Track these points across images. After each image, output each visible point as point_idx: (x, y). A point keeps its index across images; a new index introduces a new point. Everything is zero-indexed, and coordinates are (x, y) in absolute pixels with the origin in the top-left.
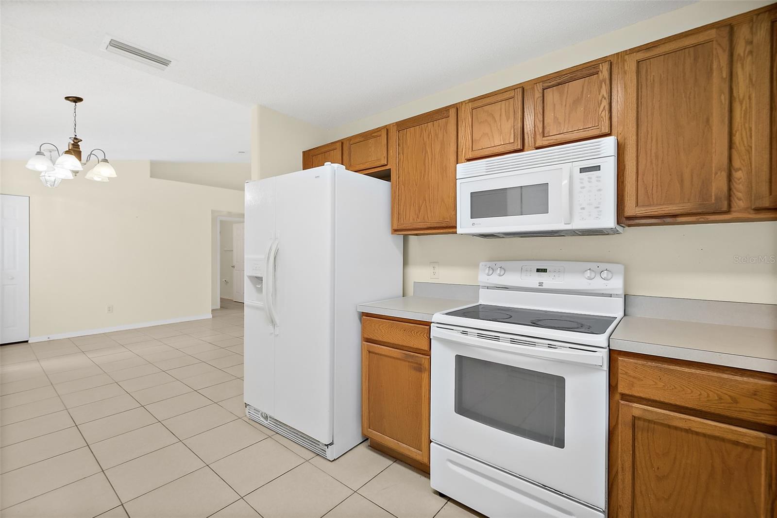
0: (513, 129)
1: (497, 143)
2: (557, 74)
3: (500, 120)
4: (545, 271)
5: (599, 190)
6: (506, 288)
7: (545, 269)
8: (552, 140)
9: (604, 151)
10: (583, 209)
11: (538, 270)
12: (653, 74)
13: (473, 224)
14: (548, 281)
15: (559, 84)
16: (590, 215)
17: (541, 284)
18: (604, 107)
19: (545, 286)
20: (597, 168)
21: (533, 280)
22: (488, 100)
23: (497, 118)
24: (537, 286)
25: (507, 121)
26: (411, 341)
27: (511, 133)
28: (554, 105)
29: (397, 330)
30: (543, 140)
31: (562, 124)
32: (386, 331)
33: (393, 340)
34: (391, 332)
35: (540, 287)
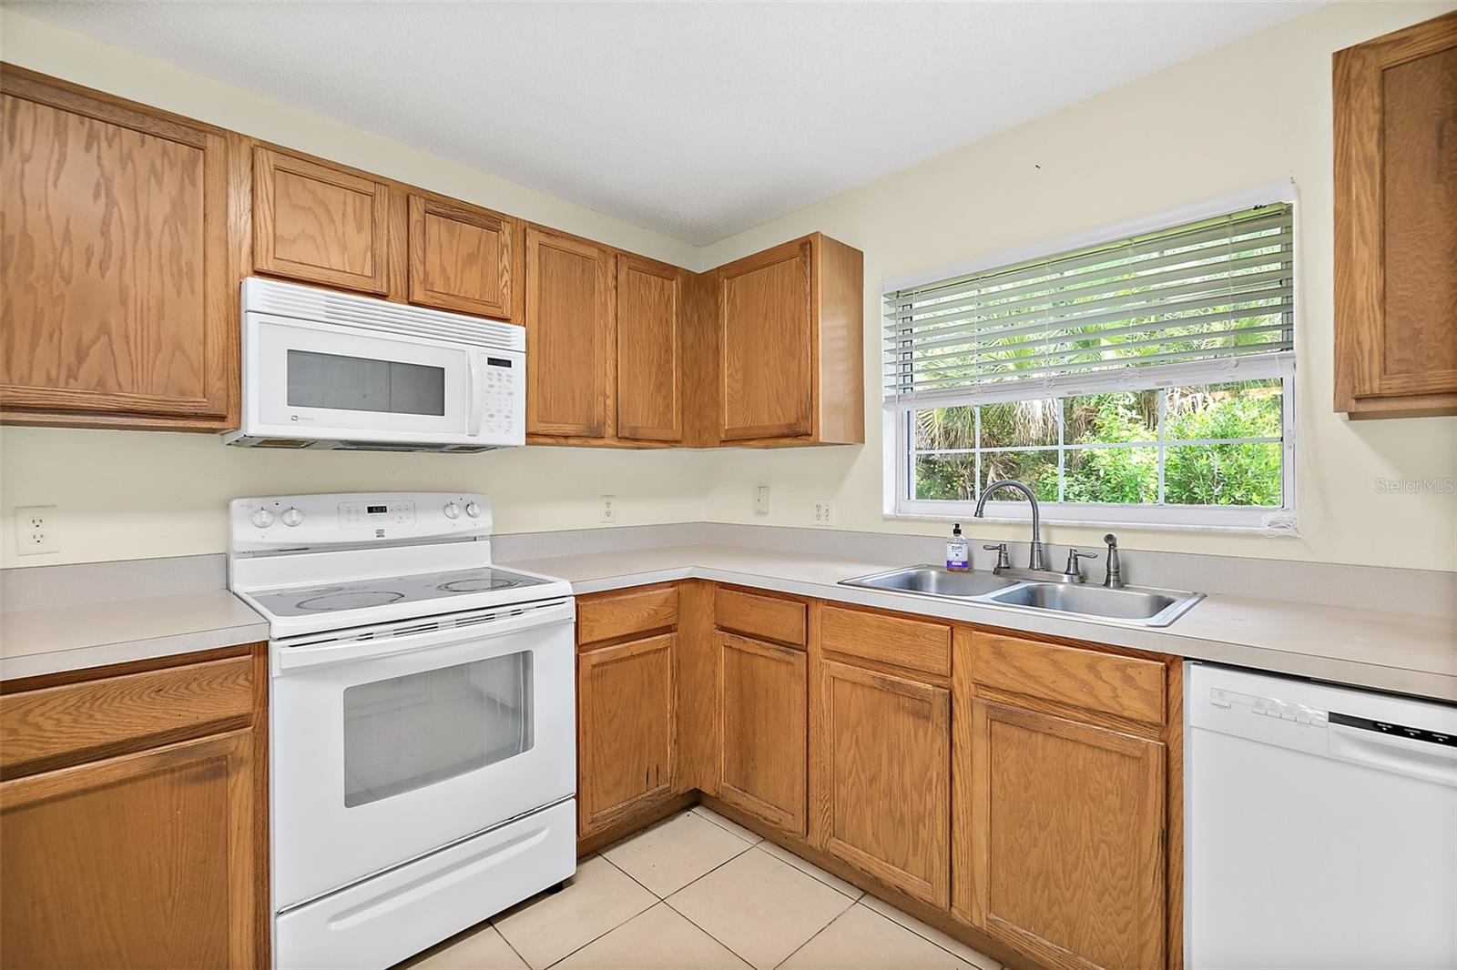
0: (370, 252)
1: (336, 264)
2: (442, 198)
3: (343, 220)
4: (382, 509)
5: (510, 394)
6: (304, 549)
7: (382, 507)
8: (439, 299)
9: (513, 343)
10: (492, 416)
11: (371, 510)
12: (551, 266)
13: (295, 418)
14: (392, 526)
15: (449, 217)
16: (500, 427)
17: (380, 533)
18: (506, 282)
19: (388, 536)
20: (508, 364)
21: (366, 528)
22: (317, 172)
23: (338, 217)
24: (373, 537)
25: (359, 232)
26: (187, 711)
27: (365, 258)
28: (441, 245)
29: (126, 700)
30: (425, 294)
31: (452, 281)
32: (67, 719)
33: (105, 734)
34: (91, 717)
35: (380, 538)
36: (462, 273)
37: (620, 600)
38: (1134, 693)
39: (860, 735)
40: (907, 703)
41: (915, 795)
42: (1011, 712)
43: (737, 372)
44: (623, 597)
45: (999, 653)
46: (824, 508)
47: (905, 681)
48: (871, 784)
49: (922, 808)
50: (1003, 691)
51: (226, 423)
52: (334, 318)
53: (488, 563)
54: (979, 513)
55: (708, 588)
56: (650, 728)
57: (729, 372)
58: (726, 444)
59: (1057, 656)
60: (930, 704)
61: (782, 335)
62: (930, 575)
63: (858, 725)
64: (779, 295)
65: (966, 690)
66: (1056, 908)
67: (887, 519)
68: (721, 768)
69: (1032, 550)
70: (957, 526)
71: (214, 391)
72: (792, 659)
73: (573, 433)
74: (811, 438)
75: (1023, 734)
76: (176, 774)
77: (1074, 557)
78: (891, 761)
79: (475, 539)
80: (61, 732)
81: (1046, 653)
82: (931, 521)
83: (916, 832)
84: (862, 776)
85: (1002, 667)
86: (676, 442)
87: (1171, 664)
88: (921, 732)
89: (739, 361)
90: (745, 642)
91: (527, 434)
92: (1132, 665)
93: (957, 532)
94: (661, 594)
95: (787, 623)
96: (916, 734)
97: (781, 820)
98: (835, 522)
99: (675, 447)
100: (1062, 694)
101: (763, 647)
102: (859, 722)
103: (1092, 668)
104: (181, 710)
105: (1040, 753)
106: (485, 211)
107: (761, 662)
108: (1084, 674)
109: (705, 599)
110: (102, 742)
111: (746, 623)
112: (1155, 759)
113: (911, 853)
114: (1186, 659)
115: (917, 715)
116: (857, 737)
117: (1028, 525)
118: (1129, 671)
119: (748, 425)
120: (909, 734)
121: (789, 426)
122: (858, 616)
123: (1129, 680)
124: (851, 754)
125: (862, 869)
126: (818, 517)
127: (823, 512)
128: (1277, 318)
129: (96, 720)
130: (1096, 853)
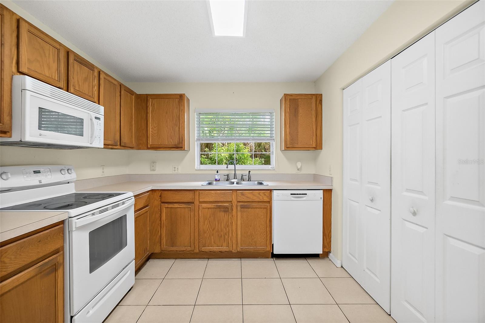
0: (57, 71)
3: (49, 57)
5: (100, 130)
7: (39, 171)
9: (101, 112)
10: (96, 137)
11: (35, 172)
12: (106, 86)
13: (41, 135)
14: (44, 178)
16: (97, 141)
17: (40, 182)
18: (96, 89)
21: (35, 179)
24: (38, 183)
25: (54, 63)
26: (47, 248)
27: (56, 73)
28: (78, 73)
29: (30, 247)
30: (74, 90)
31: (81, 86)
32: (13, 257)
33: (24, 261)
34: (20, 255)
35: (40, 184)
36: (83, 84)
37: (140, 197)
38: (266, 197)
39: (210, 220)
40: (222, 209)
41: (224, 229)
42: (244, 205)
43: (155, 127)
44: (140, 196)
45: (242, 194)
46: (177, 168)
47: (222, 205)
48: (213, 230)
49: (226, 231)
50: (243, 202)
51: (6, 135)
52: (53, 96)
53: (74, 192)
54: (227, 167)
55: (157, 192)
56: (145, 236)
57: (152, 127)
58: (150, 149)
59: (253, 193)
60: (228, 208)
61: (172, 119)
62: (213, 183)
63: (209, 218)
64: (172, 108)
65: (235, 204)
66: (253, 241)
67: (196, 170)
68: (164, 243)
69: (234, 175)
70: (217, 171)
71: (6, 121)
72: (190, 206)
73: (111, 144)
74: (182, 149)
75: (247, 209)
76: (42, 274)
77: (242, 176)
78: (218, 223)
79: (69, 183)
80: (11, 263)
81: (251, 192)
82: (209, 170)
83: (225, 237)
84: (211, 229)
85: (243, 197)
86: (133, 148)
87: (271, 190)
88: (226, 215)
89: (156, 124)
90: (173, 205)
91: (104, 144)
92: (265, 192)
93: (217, 172)
94: (147, 194)
95: (188, 197)
96: (225, 216)
97: (186, 249)
98: (180, 171)
99: (132, 149)
100: (254, 200)
101: (180, 205)
102: (210, 217)
103: (259, 194)
104: (45, 248)
105: (250, 212)
106: (89, 63)
107: (179, 209)
108: (258, 195)
109: (157, 195)
110: (24, 265)
111: (174, 200)
112: (269, 207)
113: (223, 242)
114: (273, 189)
115: (225, 211)
116: (209, 221)
117: (233, 170)
118: (265, 193)
119: (160, 143)
120: (223, 216)
121: (175, 145)
122: (210, 192)
123: (265, 195)
124: (208, 225)
125: (210, 251)
126: (175, 170)
127: (176, 169)
128: (269, 132)
129: (22, 256)
130: (260, 227)
